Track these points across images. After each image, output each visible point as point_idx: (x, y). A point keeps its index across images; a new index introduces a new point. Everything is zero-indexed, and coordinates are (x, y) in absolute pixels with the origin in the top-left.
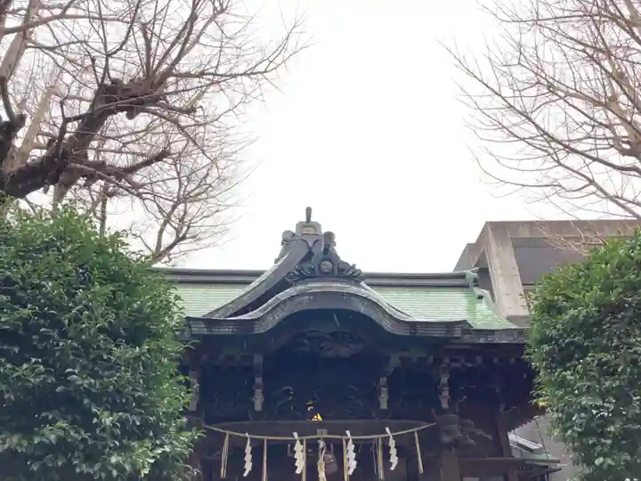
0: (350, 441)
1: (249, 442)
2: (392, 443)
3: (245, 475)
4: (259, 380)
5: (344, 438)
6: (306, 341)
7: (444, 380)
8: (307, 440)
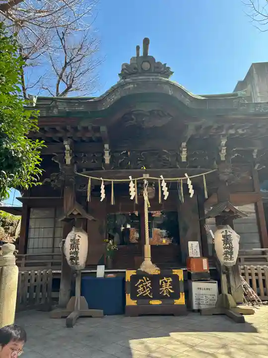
0: (163, 181)
1: (103, 183)
2: (189, 182)
3: (101, 200)
4: (106, 146)
5: (159, 179)
6: (133, 117)
7: (224, 142)
8: (137, 180)
